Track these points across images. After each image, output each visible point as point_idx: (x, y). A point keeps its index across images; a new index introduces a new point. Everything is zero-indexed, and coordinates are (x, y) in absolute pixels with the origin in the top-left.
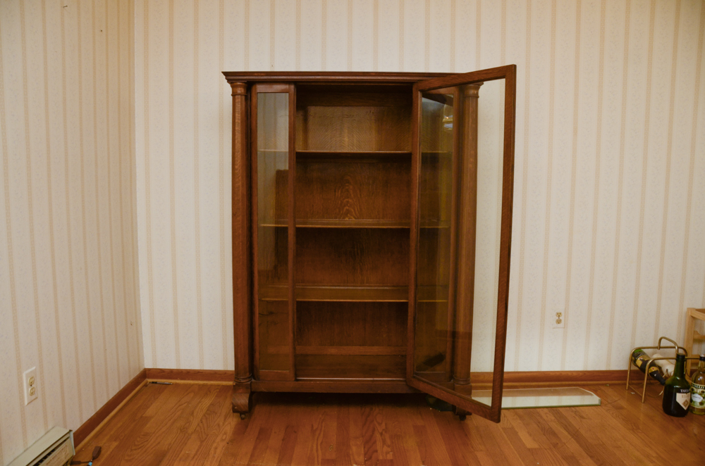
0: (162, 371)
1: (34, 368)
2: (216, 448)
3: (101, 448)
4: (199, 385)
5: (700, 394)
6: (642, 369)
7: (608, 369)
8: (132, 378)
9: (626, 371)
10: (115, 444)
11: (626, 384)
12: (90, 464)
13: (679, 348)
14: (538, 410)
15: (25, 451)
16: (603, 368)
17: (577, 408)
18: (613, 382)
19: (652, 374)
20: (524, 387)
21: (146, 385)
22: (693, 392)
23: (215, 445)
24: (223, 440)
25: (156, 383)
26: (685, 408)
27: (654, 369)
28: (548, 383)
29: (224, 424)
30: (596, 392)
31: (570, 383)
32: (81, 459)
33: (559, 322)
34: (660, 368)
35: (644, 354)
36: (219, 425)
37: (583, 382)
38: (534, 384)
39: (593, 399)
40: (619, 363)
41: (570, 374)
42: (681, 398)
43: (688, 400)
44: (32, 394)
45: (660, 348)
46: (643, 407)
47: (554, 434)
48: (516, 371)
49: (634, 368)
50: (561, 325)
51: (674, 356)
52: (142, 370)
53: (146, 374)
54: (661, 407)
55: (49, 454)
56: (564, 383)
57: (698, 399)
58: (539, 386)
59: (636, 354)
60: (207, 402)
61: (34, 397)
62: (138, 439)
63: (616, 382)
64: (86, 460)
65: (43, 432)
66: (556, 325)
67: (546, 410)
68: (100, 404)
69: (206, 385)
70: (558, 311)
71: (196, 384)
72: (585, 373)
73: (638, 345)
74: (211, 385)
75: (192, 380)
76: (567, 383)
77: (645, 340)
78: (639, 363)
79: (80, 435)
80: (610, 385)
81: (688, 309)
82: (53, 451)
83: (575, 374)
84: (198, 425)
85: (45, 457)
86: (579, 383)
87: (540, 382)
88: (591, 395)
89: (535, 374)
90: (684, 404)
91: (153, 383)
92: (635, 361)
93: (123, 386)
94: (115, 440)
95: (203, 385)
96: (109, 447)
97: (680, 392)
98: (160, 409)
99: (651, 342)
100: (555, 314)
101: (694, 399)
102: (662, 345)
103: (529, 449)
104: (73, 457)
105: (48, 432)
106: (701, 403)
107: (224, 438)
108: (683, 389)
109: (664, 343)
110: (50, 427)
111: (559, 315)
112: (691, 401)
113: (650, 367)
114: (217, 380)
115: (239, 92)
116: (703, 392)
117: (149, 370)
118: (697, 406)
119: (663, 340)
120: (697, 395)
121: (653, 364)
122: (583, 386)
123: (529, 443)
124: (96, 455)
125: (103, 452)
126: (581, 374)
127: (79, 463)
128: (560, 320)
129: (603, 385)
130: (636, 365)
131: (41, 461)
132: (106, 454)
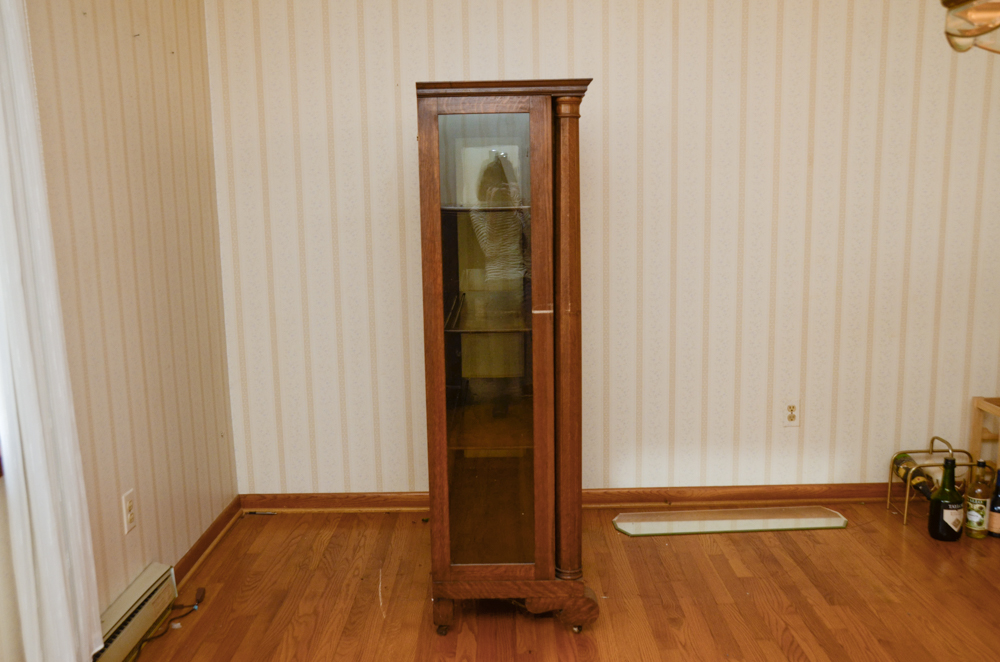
0: (262, 497)
1: (131, 490)
2: (348, 585)
3: (203, 589)
4: (313, 514)
5: (978, 511)
6: (905, 479)
7: (863, 482)
9: (886, 485)
10: (220, 586)
11: (886, 502)
12: (196, 607)
13: (954, 451)
14: (760, 534)
15: (127, 588)
16: (855, 479)
17: (813, 532)
18: (871, 499)
19: (916, 487)
20: (747, 506)
21: (241, 517)
22: (967, 509)
23: (346, 582)
24: (354, 576)
25: (254, 513)
26: (956, 530)
27: (919, 480)
29: (353, 558)
30: (843, 512)
31: (810, 500)
32: (183, 602)
33: (792, 418)
34: (929, 478)
35: (910, 459)
36: (347, 560)
37: (827, 500)
38: (760, 502)
39: (839, 521)
40: (877, 472)
41: (809, 488)
42: (950, 517)
43: (961, 518)
44: (131, 521)
45: (933, 451)
46: (905, 530)
47: (775, 561)
48: (735, 484)
49: (896, 480)
50: (796, 422)
51: (942, 462)
52: (235, 496)
53: (240, 502)
54: (927, 530)
55: (153, 593)
56: (801, 500)
57: (975, 517)
58: (767, 506)
59: (899, 460)
60: (326, 535)
61: (132, 525)
62: (248, 579)
63: (875, 499)
64: (189, 603)
65: (142, 569)
66: (787, 422)
67: (770, 534)
68: (194, 540)
69: (323, 513)
70: (791, 404)
71: (309, 513)
72: (830, 487)
73: (904, 448)
74: (329, 514)
75: (304, 507)
76: (806, 500)
77: (915, 441)
78: (902, 472)
80: (866, 503)
81: (974, 398)
82: (156, 590)
83: (816, 489)
84: (321, 560)
85: (150, 597)
86: (823, 500)
87: (767, 499)
88: (837, 516)
89: (761, 489)
90: (954, 524)
91: (251, 513)
92: (898, 469)
93: (216, 517)
94: (219, 581)
95: (319, 514)
96: (214, 589)
97: (948, 508)
98: (266, 545)
99: (924, 445)
100: (786, 407)
101: (970, 518)
102: (935, 448)
103: (740, 579)
104: (176, 600)
105: (145, 569)
106: (980, 524)
107: (356, 573)
108: (952, 503)
109: (938, 445)
110: (147, 563)
111: (792, 409)
112: (966, 520)
113: (913, 478)
114: (336, 507)
116: (981, 508)
117: (245, 496)
118: (975, 527)
119: (936, 441)
120: (973, 513)
121: (919, 472)
122: (827, 505)
123: (740, 570)
124: (201, 598)
125: (207, 595)
126: (825, 488)
127: (182, 607)
128: (794, 417)
129: (856, 503)
130: (898, 475)
131: (146, 600)
132: (211, 597)
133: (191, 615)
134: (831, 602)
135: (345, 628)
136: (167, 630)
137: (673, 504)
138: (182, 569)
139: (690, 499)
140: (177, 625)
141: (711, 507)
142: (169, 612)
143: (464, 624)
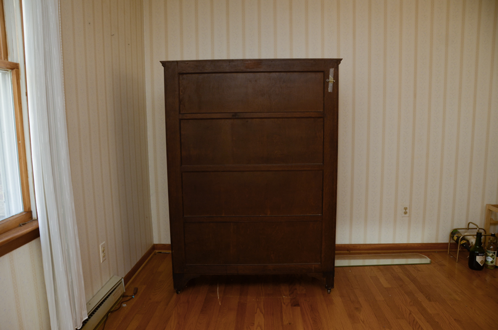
0: (164, 245)
1: (104, 242)
3: (137, 288)
5: (491, 257)
6: (457, 241)
7: (437, 242)
8: (148, 250)
9: (447, 244)
10: (145, 286)
11: (447, 252)
12: (133, 296)
13: (479, 229)
14: (392, 266)
15: (102, 288)
16: (434, 241)
17: (416, 265)
18: (440, 250)
19: (463, 245)
20: (384, 253)
21: (155, 254)
22: (487, 256)
25: (161, 252)
26: (482, 265)
27: (465, 242)
28: (399, 251)
30: (429, 256)
31: (413, 251)
32: (127, 294)
33: (406, 213)
34: (468, 241)
35: (459, 232)
37: (421, 250)
38: (391, 251)
39: (427, 260)
40: (443, 238)
41: (413, 245)
42: (479, 259)
43: (484, 260)
44: (104, 257)
45: (469, 229)
46: (457, 265)
47: (401, 280)
48: (379, 243)
49: (453, 242)
50: (407, 215)
51: (476, 234)
52: (152, 245)
53: (155, 247)
54: (468, 265)
55: (114, 290)
56: (409, 251)
57: (490, 259)
58: (393, 253)
59: (454, 233)
61: (105, 258)
62: (157, 284)
63: (442, 250)
64: (130, 295)
66: (404, 215)
67: (397, 266)
68: (134, 264)
70: (406, 207)
73: (455, 227)
76: (411, 251)
77: (460, 224)
78: (455, 238)
80: (438, 252)
81: (487, 205)
83: (416, 245)
85: (112, 292)
86: (419, 250)
87: (394, 250)
88: (426, 258)
89: (391, 245)
90: (481, 262)
91: (159, 252)
92: (453, 237)
93: (143, 254)
94: (144, 284)
96: (142, 288)
97: (478, 255)
99: (464, 226)
100: (403, 208)
101: (488, 260)
102: (470, 227)
103: (385, 288)
104: (124, 293)
105: (110, 279)
106: (492, 262)
108: (481, 253)
109: (471, 226)
110: (112, 276)
111: (406, 209)
112: (486, 261)
113: (461, 241)
116: (493, 255)
117: (157, 245)
118: (490, 264)
119: (470, 224)
120: (489, 257)
121: (463, 239)
122: (421, 253)
123: (385, 284)
124: (136, 292)
125: (138, 291)
126: (420, 245)
127: (127, 296)
128: (407, 212)
129: (433, 252)
130: (453, 240)
131: (110, 294)
132: (140, 292)
133: (131, 300)
134: (430, 300)
135: (202, 309)
136: (120, 307)
137: (351, 252)
138: (127, 279)
139: (359, 250)
140: (124, 305)
141: (369, 253)
142: (122, 298)
143: (258, 309)
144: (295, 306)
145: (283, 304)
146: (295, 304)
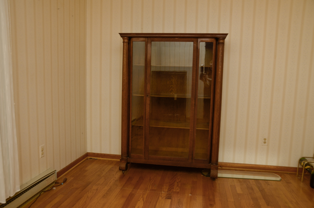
0: (94, 154)
1: (43, 145)
2: (110, 182)
3: (67, 179)
4: (109, 160)
6: (303, 166)
7: (289, 166)
8: (82, 155)
9: (297, 168)
10: (73, 178)
11: (296, 174)
12: (62, 184)
14: (250, 180)
16: (287, 165)
17: (268, 181)
18: (291, 172)
19: (307, 169)
20: (248, 171)
21: (87, 159)
23: (110, 181)
24: (114, 180)
25: (91, 158)
27: (309, 167)
28: (259, 170)
29: (115, 174)
30: (281, 176)
32: (59, 182)
33: (265, 143)
34: (312, 166)
35: (306, 160)
36: (113, 175)
38: (252, 170)
39: (279, 178)
40: (294, 164)
41: (270, 167)
44: (42, 154)
46: (302, 184)
47: (252, 189)
48: (244, 163)
49: (300, 167)
50: (266, 144)
52: (86, 153)
53: (87, 155)
54: (309, 185)
55: (47, 177)
56: (267, 171)
59: (302, 160)
60: (110, 167)
61: (43, 156)
62: (81, 177)
63: (293, 173)
64: (61, 182)
65: (45, 170)
66: (263, 144)
67: (253, 180)
68: (68, 163)
69: (112, 161)
71: (108, 160)
72: (277, 167)
73: (304, 156)
74: (114, 161)
75: (106, 158)
76: (268, 171)
77: (308, 154)
79: (59, 174)
80: (289, 174)
82: (49, 176)
83: (272, 167)
84: (105, 174)
86: (274, 171)
87: (255, 169)
89: (253, 165)
91: (90, 158)
92: (301, 163)
93: (78, 158)
94: (73, 177)
95: (110, 160)
96: (70, 179)
98: (91, 168)
99: (310, 155)
100: (263, 139)
103: (238, 194)
104: (56, 180)
107: (114, 179)
111: (265, 139)
114: (116, 159)
115: (126, 41)
117: (89, 153)
121: (308, 164)
122: (276, 173)
123: (239, 190)
124: (65, 181)
125: (67, 180)
126: (275, 167)
129: (286, 173)
130: (301, 165)
131: (45, 179)
132: (68, 181)
133: (60, 186)
134: (268, 205)
135: (104, 195)
136: (52, 189)
137: (223, 168)
139: (229, 167)
140: (54, 188)
141: (236, 170)
142: (54, 184)
143: (142, 198)
144: (168, 199)
145: (160, 197)
146: (169, 197)
